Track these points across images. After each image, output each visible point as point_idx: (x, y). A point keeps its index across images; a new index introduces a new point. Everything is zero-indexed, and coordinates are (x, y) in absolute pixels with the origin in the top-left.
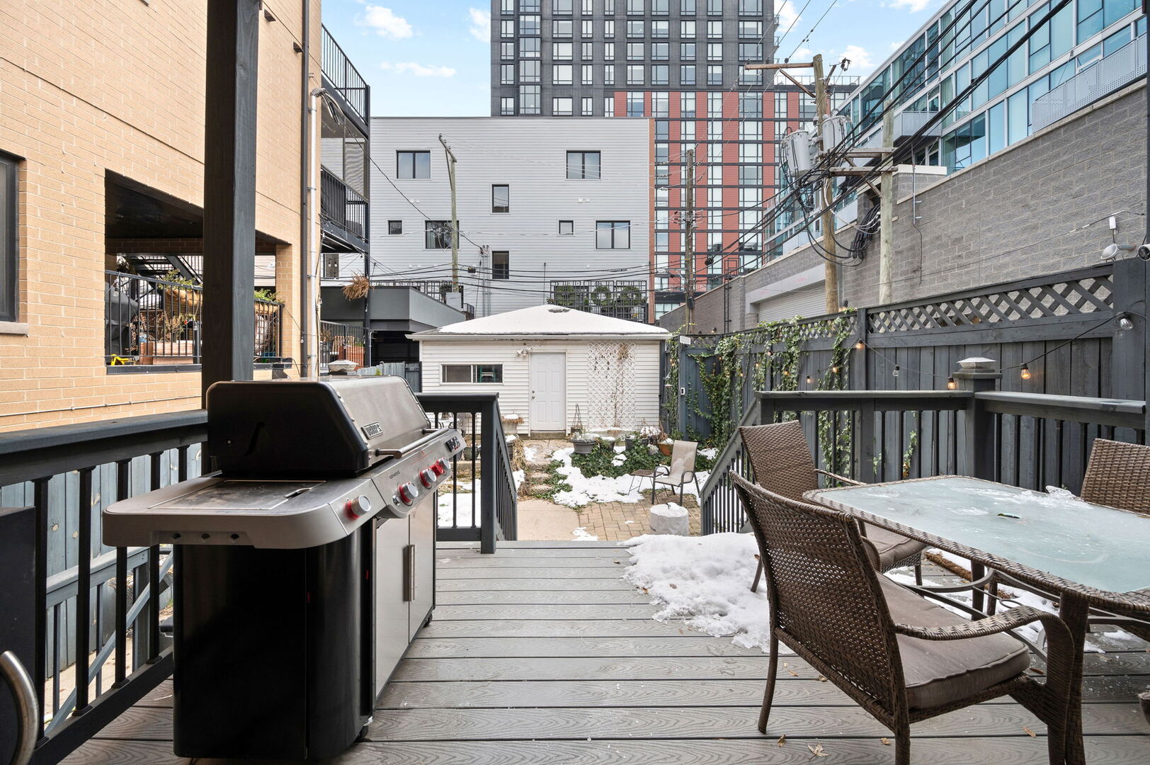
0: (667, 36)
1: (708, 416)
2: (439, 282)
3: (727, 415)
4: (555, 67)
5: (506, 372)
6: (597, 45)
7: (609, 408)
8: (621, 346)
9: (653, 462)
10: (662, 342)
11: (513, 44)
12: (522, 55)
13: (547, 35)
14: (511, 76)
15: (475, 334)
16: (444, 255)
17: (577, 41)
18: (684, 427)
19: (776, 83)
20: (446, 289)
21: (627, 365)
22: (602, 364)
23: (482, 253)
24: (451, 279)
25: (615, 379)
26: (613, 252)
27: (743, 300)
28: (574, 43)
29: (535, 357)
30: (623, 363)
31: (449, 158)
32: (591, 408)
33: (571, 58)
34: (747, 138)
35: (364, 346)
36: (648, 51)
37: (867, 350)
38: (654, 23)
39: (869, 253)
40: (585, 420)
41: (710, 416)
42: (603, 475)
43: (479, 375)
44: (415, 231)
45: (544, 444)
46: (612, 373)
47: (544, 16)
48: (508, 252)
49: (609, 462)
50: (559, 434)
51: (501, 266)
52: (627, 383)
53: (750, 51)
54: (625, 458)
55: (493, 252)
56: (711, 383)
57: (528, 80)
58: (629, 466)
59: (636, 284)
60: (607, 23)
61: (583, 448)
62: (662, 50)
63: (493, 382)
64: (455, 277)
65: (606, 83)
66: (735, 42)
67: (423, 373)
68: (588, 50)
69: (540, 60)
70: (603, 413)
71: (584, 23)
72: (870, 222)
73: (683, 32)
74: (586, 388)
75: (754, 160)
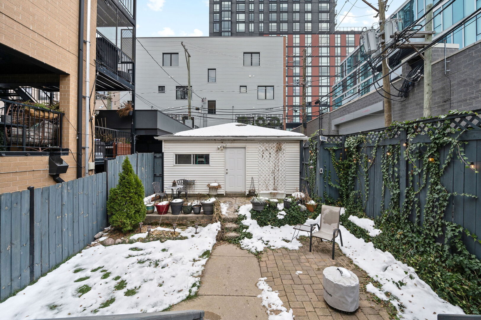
0: (287, 10)
1: (338, 187)
2: (182, 115)
3: (353, 187)
4: (237, 24)
5: (212, 158)
6: (256, 15)
7: (270, 179)
8: (277, 143)
9: (303, 216)
10: (301, 141)
11: (219, 14)
12: (223, 19)
13: (234, 10)
14: (218, 28)
15: (194, 136)
16: (185, 102)
17: (247, 13)
18: (322, 193)
19: (336, 31)
20: (185, 118)
21: (281, 155)
22: (267, 154)
23: (203, 101)
24: (187, 113)
25: (274, 162)
26: (266, 101)
27: (330, 124)
28: (246, 14)
29: (228, 150)
30: (279, 154)
31: (187, 55)
32: (260, 179)
33: (244, 20)
34: (323, 55)
35: (131, 143)
36: (278, 17)
38: (281, 5)
39: (411, 94)
40: (257, 186)
41: (339, 187)
42: (272, 225)
43: (196, 160)
44: (171, 91)
45: (233, 200)
46: (273, 159)
47: (233, 2)
48: (215, 101)
49: (275, 216)
50: (242, 194)
51: (212, 108)
52: (281, 165)
53: (324, 16)
54: (285, 214)
55: (208, 101)
56: (340, 166)
57: (226, 30)
58: (288, 219)
59: (277, 116)
60: (260, 5)
61: (258, 207)
62: (285, 16)
63: (204, 164)
64: (190, 112)
65: (260, 31)
66: (317, 12)
67: (165, 158)
68: (252, 16)
69: (231, 21)
70: (267, 182)
71: (250, 5)
72: (414, 76)
73: (294, 8)
74: (257, 168)
75: (326, 65)
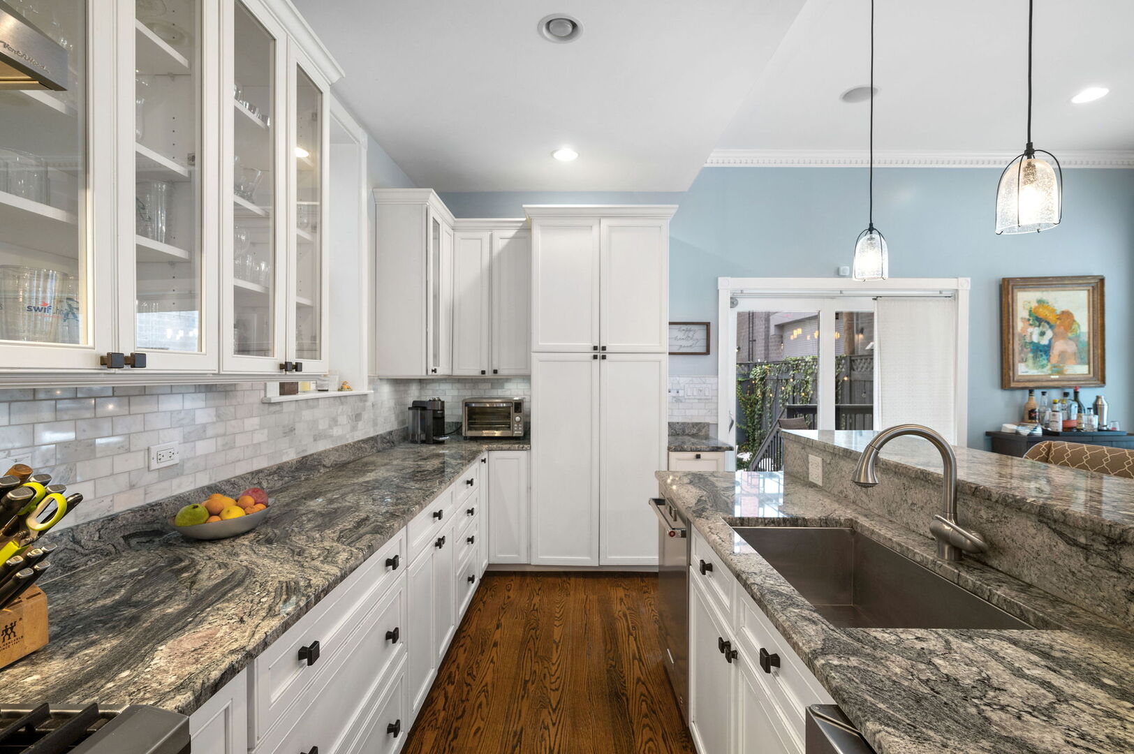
37: (851, 381)
41: (745, 428)
